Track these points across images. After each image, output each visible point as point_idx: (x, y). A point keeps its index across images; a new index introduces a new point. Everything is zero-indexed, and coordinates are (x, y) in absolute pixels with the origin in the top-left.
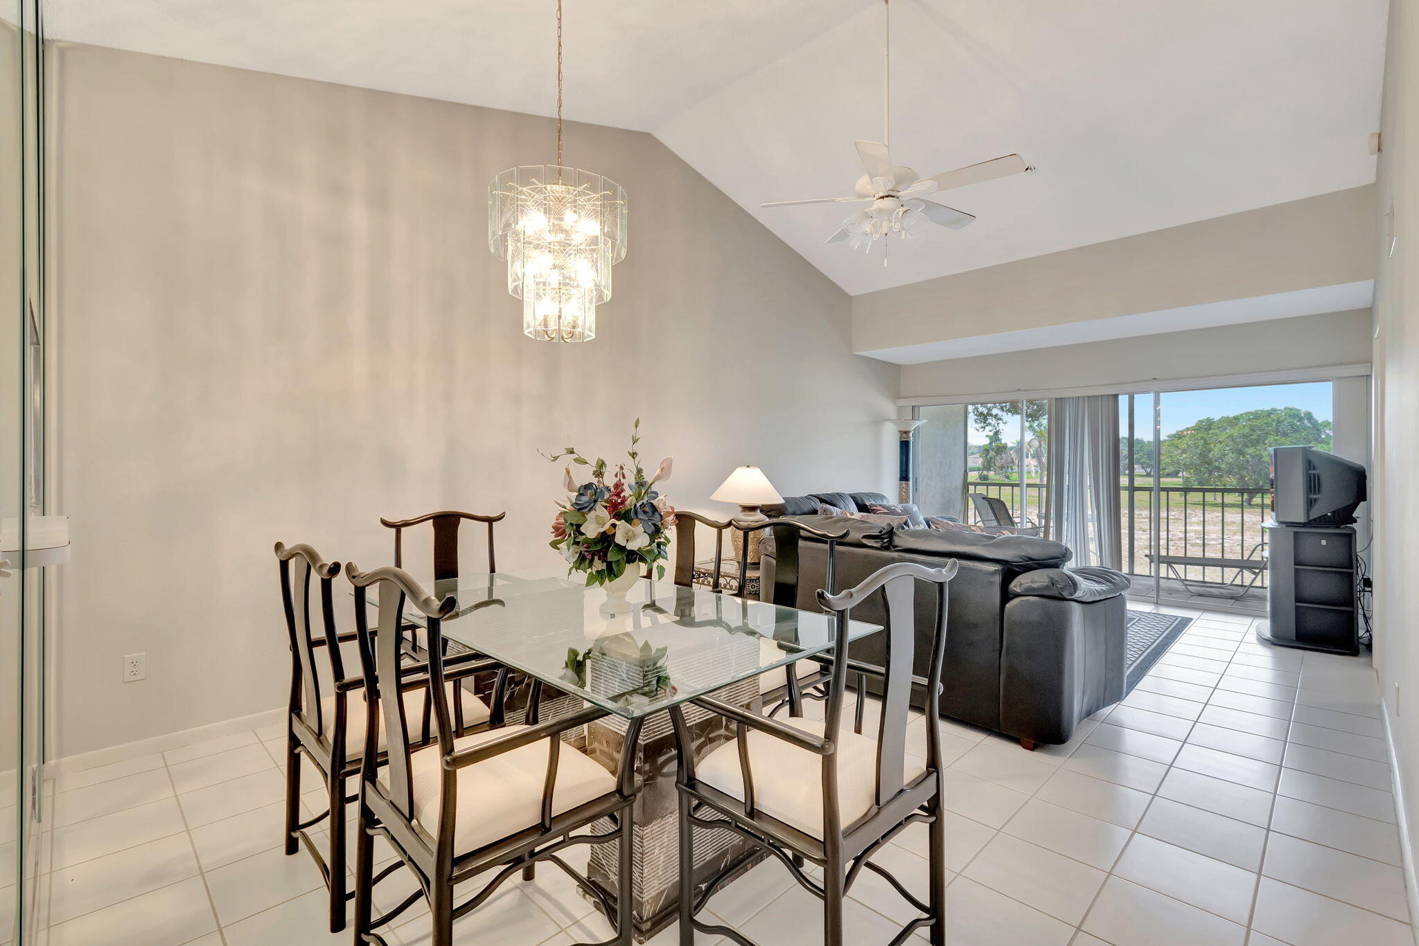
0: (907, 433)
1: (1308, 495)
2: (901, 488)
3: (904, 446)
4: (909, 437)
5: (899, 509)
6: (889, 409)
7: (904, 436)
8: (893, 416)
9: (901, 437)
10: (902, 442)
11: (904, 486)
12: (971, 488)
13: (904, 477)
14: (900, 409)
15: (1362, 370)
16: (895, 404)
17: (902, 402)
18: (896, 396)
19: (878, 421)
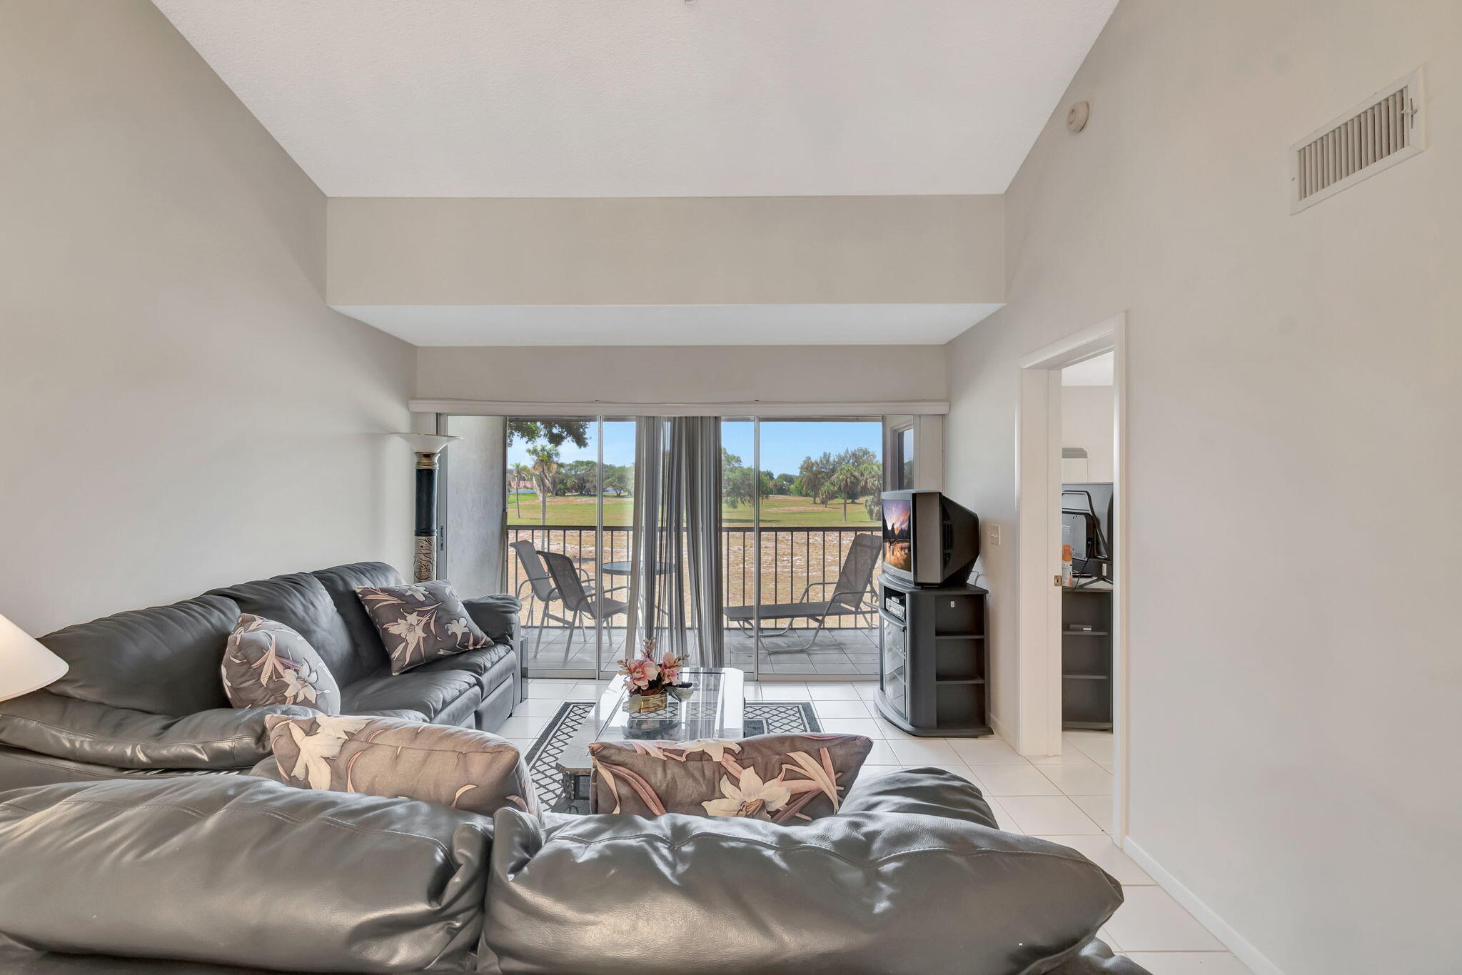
0: (428, 456)
1: (943, 550)
2: (419, 548)
3: (425, 479)
4: (433, 464)
5: (420, 591)
6: (397, 415)
7: (425, 461)
8: (404, 426)
9: (419, 463)
10: (419, 472)
11: (424, 544)
12: (512, 534)
13: (424, 527)
14: (416, 417)
15: (941, 408)
16: (408, 407)
17: (419, 406)
18: (409, 394)
19: (376, 435)
